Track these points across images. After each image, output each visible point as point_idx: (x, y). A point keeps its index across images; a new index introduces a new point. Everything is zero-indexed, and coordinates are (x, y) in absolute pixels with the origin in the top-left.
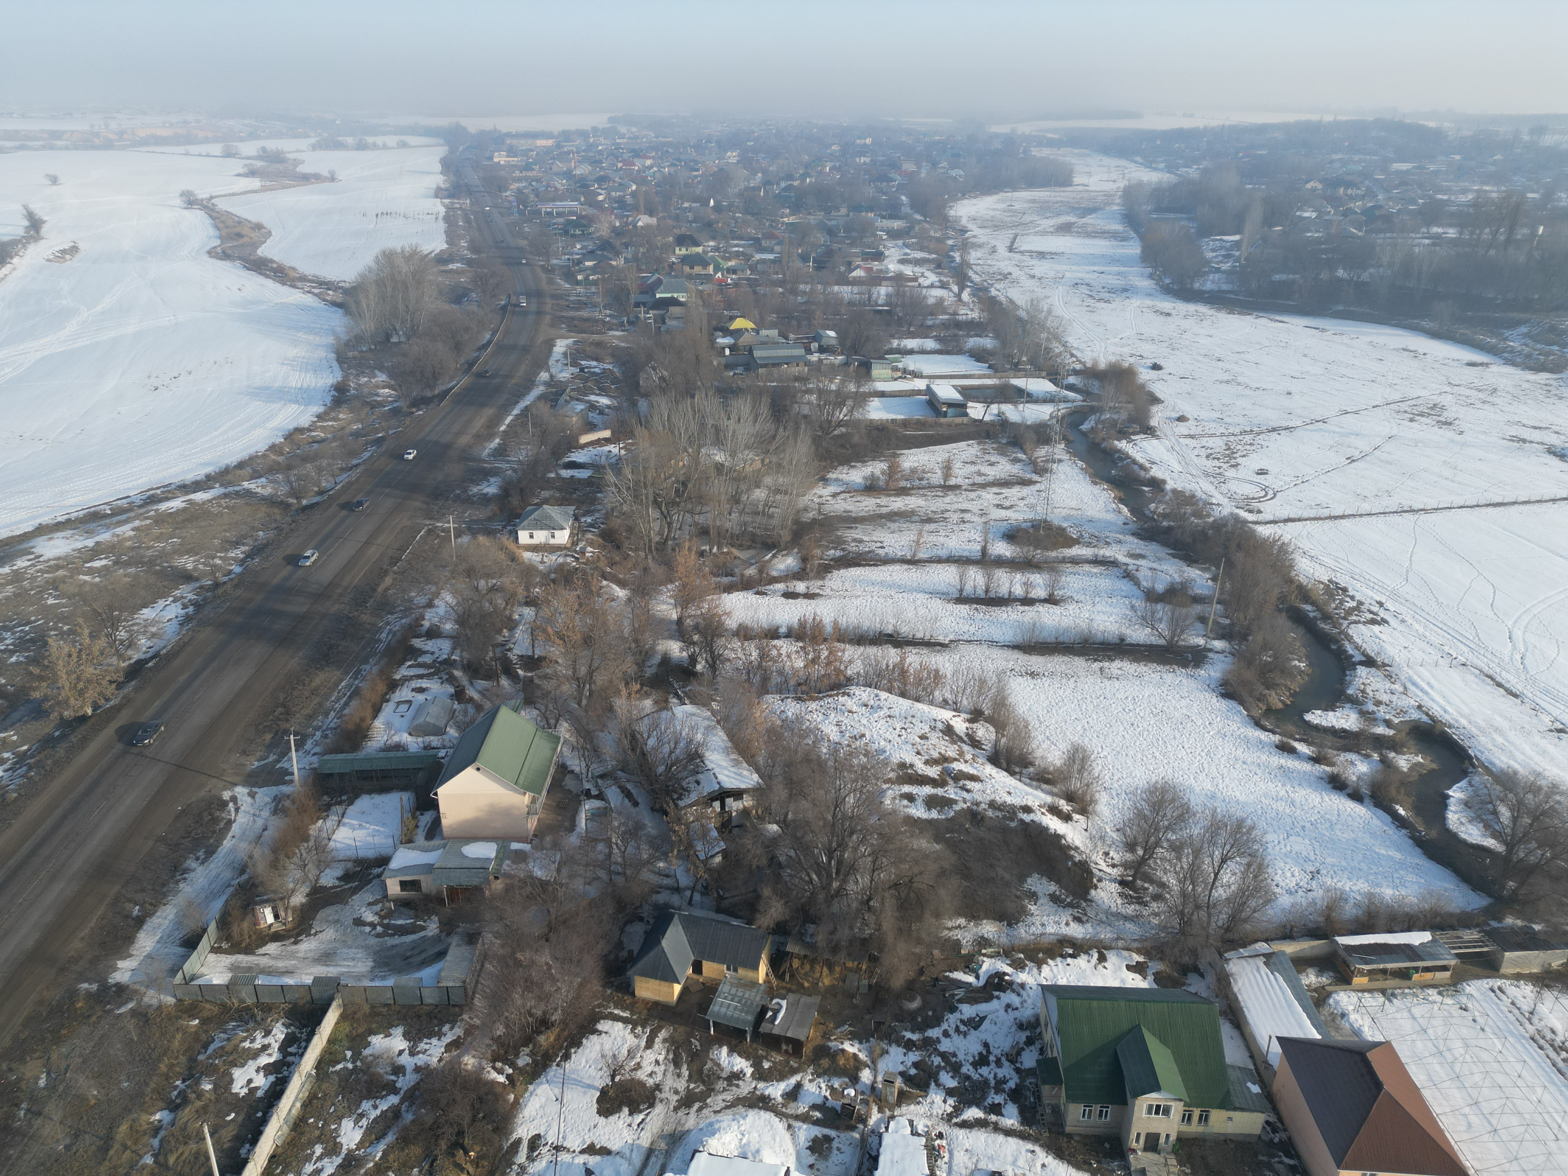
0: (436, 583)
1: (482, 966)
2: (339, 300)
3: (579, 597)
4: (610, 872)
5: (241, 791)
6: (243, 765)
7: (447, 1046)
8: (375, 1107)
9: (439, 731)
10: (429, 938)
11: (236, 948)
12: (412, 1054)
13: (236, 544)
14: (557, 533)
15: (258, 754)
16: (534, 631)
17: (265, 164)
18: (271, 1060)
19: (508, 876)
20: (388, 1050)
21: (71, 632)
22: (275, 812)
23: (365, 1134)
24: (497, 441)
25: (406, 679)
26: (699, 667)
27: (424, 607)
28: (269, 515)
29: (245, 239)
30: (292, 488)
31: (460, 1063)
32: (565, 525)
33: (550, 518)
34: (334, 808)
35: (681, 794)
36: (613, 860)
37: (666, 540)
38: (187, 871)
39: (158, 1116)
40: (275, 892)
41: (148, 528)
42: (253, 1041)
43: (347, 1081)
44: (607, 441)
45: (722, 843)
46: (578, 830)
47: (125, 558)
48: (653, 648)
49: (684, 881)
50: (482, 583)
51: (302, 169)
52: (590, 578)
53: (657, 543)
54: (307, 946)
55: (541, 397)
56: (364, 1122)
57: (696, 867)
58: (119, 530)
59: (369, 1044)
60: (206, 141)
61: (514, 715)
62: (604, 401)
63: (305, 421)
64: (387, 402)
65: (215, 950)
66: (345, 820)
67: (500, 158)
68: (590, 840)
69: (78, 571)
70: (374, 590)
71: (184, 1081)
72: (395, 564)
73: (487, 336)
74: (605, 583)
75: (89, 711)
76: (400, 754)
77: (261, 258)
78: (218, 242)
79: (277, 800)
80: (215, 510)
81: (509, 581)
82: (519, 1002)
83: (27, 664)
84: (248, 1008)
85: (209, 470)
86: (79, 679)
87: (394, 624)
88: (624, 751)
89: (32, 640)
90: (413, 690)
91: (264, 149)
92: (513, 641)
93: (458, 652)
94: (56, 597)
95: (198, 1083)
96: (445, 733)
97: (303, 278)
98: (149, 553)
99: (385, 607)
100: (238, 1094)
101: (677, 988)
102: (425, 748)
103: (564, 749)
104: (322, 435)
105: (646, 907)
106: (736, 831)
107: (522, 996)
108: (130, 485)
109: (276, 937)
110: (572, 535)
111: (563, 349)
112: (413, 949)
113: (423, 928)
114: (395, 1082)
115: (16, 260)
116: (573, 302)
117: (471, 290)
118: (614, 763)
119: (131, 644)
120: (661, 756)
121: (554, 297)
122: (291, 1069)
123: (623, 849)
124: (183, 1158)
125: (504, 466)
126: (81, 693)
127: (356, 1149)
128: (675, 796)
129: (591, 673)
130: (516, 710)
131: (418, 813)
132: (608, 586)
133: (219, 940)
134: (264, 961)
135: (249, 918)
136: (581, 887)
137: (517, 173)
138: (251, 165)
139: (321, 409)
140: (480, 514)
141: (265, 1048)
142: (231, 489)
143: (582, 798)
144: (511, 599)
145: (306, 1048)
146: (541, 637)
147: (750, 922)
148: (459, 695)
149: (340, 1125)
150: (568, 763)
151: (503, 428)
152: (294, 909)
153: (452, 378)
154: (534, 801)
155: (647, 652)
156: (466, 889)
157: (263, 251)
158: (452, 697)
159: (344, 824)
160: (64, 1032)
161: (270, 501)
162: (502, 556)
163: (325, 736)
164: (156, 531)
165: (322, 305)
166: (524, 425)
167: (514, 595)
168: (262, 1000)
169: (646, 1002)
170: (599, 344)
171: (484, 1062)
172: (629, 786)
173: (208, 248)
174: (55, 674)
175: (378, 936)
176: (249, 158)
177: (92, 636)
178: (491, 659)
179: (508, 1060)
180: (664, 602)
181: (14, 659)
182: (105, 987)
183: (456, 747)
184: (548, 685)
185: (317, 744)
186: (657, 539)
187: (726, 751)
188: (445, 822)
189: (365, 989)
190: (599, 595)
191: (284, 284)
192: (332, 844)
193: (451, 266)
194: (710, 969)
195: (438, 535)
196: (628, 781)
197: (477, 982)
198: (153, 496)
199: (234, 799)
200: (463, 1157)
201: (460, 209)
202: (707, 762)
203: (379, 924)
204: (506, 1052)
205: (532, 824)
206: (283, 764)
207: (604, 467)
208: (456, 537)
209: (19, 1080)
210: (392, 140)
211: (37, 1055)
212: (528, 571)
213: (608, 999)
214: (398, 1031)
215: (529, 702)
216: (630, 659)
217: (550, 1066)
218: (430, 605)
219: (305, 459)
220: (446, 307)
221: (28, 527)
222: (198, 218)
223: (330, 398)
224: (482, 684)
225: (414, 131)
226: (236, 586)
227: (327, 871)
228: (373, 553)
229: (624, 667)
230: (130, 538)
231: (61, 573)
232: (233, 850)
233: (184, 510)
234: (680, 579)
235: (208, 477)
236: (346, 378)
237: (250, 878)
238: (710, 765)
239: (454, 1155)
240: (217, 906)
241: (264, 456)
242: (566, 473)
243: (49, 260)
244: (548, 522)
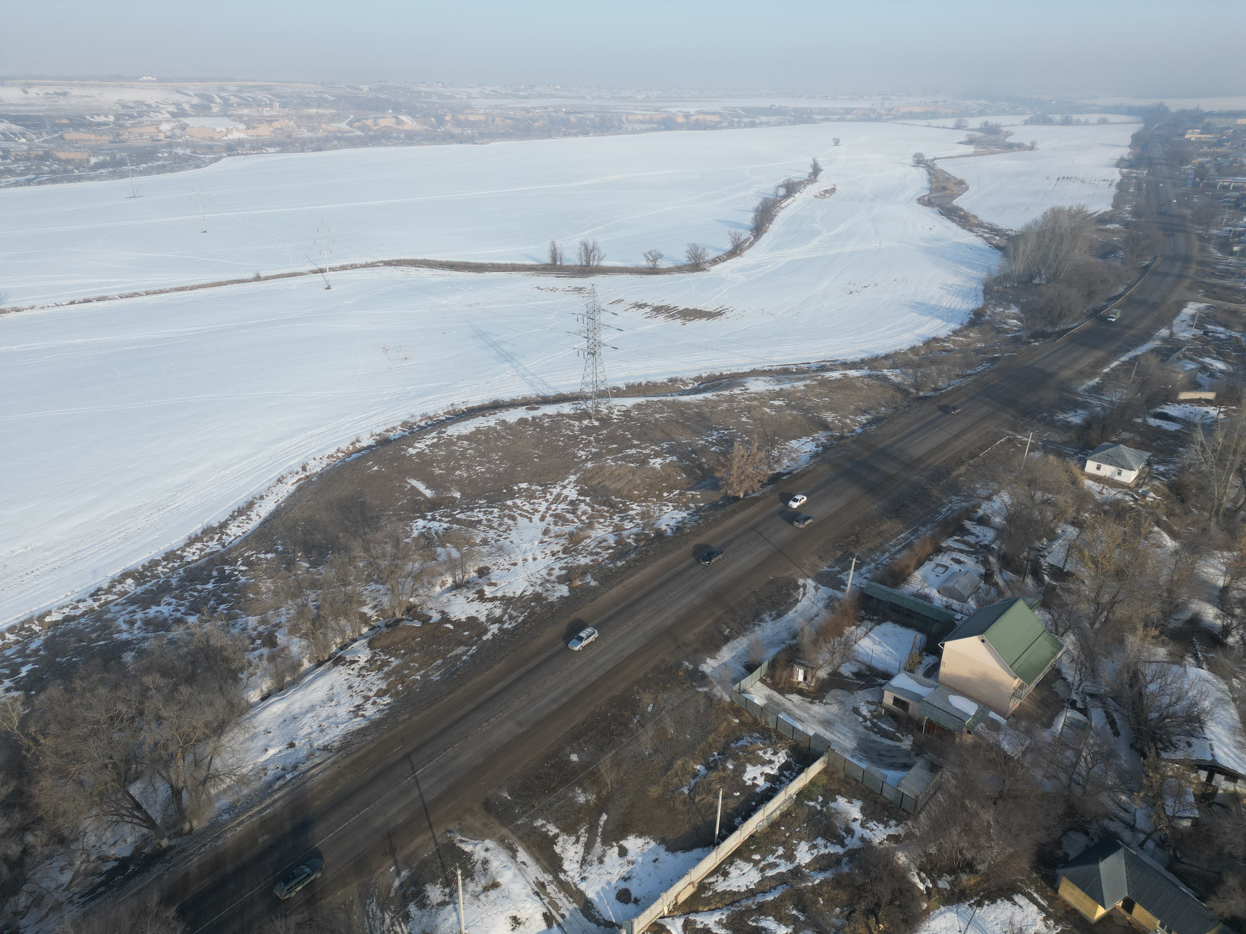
0: (1000, 483)
1: (935, 793)
2: (1002, 245)
3: (1125, 533)
4: (1071, 778)
5: (810, 583)
6: (817, 566)
7: (889, 836)
8: (826, 847)
9: (962, 599)
10: (902, 750)
11: (774, 686)
12: (863, 825)
13: (864, 412)
14: (1125, 472)
15: (829, 562)
16: (1070, 549)
17: (983, 134)
18: (772, 773)
19: (978, 735)
20: (847, 813)
21: (748, 442)
22: (827, 607)
23: (813, 860)
24: (1097, 380)
25: (950, 549)
26: (1231, 640)
27: (983, 498)
28: (893, 397)
29: (948, 192)
30: (916, 381)
31: (894, 855)
32: (1134, 467)
33: (1123, 457)
34: (866, 622)
35: (1167, 747)
36: (1077, 769)
37: (1239, 509)
38: (762, 620)
39: (698, 767)
40: (809, 661)
41: (814, 387)
42: (765, 753)
43: (813, 816)
44: (1208, 402)
45: (1196, 812)
46: (1053, 729)
47: (793, 403)
48: (1185, 604)
49: (1141, 823)
50: (1039, 494)
51: (1010, 140)
52: (1143, 520)
53: (1227, 509)
54: (817, 709)
55: (1153, 351)
56: (815, 852)
57: (1159, 818)
58: (796, 384)
59: (835, 800)
60: (946, 116)
61: (1027, 610)
62: (1220, 365)
63: (943, 333)
64: (1012, 330)
65: (762, 681)
66: (871, 634)
67: (1192, 135)
68: (1061, 742)
69: (764, 404)
70: (949, 473)
71: (719, 754)
72: (972, 458)
73: (1121, 290)
74: (1156, 529)
75: (742, 496)
76: (926, 603)
77: (954, 207)
78: (928, 192)
79: (831, 599)
80: (859, 385)
81: (1062, 499)
82: (955, 838)
83: (719, 454)
84: (769, 730)
85: (864, 356)
86: (743, 473)
87: (956, 503)
88: (1122, 683)
89: (726, 441)
90: (952, 559)
91: (986, 123)
92: (1050, 550)
93: (998, 542)
94: (748, 418)
95: (726, 760)
96: (966, 602)
97: (981, 225)
98: (808, 404)
99: (953, 488)
100: (745, 782)
101: (1101, 911)
102: (947, 607)
103: (1064, 657)
104: (952, 346)
105: (1095, 826)
106: (1216, 808)
107: (959, 835)
108: (813, 355)
109: (801, 692)
110: (1139, 477)
111: (1193, 312)
112: (888, 751)
113: (900, 740)
114: (845, 838)
115: (797, 195)
116: (1220, 271)
117: (1120, 249)
118: (1108, 689)
119: (778, 461)
120: (1157, 703)
121: (1201, 263)
122: (782, 785)
123: (1090, 765)
124: (704, 802)
125: (1095, 402)
126: (741, 482)
127: (804, 867)
128: (1160, 746)
129: (1113, 603)
130: (1031, 607)
131: (924, 653)
132: (1158, 533)
133: (767, 675)
134: (788, 704)
135: (788, 670)
136: (1040, 777)
137: (1205, 149)
138: (972, 135)
139: (958, 327)
140: (1058, 437)
141: (771, 762)
142: (874, 372)
143: (1066, 705)
144: (1060, 515)
145: (795, 777)
146: (1076, 555)
147: (1202, 899)
148: (987, 577)
149: (799, 843)
150: (1064, 670)
151: (1106, 370)
152: (818, 679)
153: (1075, 320)
154: (1021, 687)
155: (1177, 606)
156: (942, 729)
157: (957, 202)
158: (982, 576)
159: (869, 637)
160: (668, 685)
161: (897, 387)
162: (1064, 477)
163: (877, 568)
164: (818, 390)
165: (987, 247)
166: (1128, 372)
167: (1063, 512)
168: (778, 730)
169: (1066, 904)
170: (1234, 313)
171: (912, 866)
172: (1115, 716)
173: (919, 196)
174: (731, 466)
175: (866, 728)
176: (973, 130)
177: (759, 449)
178: (1025, 558)
179: (931, 876)
180: (1213, 566)
181: (713, 449)
182: (696, 670)
183: (972, 616)
184: (1068, 598)
185: (869, 571)
186: (1229, 505)
187: (1233, 731)
188: (943, 669)
189: (845, 760)
190: (1146, 538)
191: (964, 228)
192: (856, 646)
193: (1109, 226)
194: (1140, 914)
195: (1015, 446)
196: (1116, 711)
197: (927, 803)
198: (824, 366)
199: (804, 586)
200: (874, 923)
201: (1136, 178)
202: (1206, 731)
203: (869, 719)
204: (932, 869)
205: (1014, 705)
206: (844, 578)
207: (1195, 425)
208: (1030, 451)
209: (640, 701)
210: (1094, 118)
211: (652, 691)
212: (1084, 497)
213: (1033, 882)
214: (858, 804)
215: (1045, 605)
216: (1157, 605)
217: (964, 902)
218: (989, 498)
219: (933, 362)
220: (1092, 260)
221: (747, 369)
222: (921, 174)
223: (968, 319)
224: (1009, 575)
225: (1116, 110)
226: (854, 442)
227: (847, 664)
228: (959, 445)
229: (1149, 611)
230: (801, 391)
231: (755, 403)
232: (793, 620)
233: (840, 380)
234: (1241, 550)
235: (863, 361)
236: (985, 306)
237: (797, 644)
238: (1209, 736)
239: (868, 918)
240: (772, 652)
241: (905, 353)
242: (1153, 422)
243: (816, 196)
244: (1119, 460)
